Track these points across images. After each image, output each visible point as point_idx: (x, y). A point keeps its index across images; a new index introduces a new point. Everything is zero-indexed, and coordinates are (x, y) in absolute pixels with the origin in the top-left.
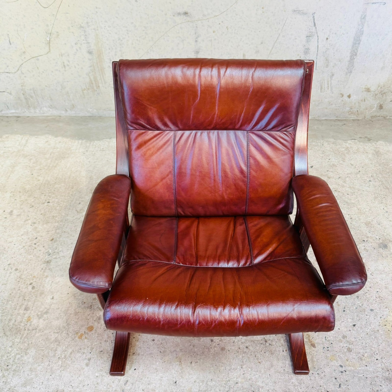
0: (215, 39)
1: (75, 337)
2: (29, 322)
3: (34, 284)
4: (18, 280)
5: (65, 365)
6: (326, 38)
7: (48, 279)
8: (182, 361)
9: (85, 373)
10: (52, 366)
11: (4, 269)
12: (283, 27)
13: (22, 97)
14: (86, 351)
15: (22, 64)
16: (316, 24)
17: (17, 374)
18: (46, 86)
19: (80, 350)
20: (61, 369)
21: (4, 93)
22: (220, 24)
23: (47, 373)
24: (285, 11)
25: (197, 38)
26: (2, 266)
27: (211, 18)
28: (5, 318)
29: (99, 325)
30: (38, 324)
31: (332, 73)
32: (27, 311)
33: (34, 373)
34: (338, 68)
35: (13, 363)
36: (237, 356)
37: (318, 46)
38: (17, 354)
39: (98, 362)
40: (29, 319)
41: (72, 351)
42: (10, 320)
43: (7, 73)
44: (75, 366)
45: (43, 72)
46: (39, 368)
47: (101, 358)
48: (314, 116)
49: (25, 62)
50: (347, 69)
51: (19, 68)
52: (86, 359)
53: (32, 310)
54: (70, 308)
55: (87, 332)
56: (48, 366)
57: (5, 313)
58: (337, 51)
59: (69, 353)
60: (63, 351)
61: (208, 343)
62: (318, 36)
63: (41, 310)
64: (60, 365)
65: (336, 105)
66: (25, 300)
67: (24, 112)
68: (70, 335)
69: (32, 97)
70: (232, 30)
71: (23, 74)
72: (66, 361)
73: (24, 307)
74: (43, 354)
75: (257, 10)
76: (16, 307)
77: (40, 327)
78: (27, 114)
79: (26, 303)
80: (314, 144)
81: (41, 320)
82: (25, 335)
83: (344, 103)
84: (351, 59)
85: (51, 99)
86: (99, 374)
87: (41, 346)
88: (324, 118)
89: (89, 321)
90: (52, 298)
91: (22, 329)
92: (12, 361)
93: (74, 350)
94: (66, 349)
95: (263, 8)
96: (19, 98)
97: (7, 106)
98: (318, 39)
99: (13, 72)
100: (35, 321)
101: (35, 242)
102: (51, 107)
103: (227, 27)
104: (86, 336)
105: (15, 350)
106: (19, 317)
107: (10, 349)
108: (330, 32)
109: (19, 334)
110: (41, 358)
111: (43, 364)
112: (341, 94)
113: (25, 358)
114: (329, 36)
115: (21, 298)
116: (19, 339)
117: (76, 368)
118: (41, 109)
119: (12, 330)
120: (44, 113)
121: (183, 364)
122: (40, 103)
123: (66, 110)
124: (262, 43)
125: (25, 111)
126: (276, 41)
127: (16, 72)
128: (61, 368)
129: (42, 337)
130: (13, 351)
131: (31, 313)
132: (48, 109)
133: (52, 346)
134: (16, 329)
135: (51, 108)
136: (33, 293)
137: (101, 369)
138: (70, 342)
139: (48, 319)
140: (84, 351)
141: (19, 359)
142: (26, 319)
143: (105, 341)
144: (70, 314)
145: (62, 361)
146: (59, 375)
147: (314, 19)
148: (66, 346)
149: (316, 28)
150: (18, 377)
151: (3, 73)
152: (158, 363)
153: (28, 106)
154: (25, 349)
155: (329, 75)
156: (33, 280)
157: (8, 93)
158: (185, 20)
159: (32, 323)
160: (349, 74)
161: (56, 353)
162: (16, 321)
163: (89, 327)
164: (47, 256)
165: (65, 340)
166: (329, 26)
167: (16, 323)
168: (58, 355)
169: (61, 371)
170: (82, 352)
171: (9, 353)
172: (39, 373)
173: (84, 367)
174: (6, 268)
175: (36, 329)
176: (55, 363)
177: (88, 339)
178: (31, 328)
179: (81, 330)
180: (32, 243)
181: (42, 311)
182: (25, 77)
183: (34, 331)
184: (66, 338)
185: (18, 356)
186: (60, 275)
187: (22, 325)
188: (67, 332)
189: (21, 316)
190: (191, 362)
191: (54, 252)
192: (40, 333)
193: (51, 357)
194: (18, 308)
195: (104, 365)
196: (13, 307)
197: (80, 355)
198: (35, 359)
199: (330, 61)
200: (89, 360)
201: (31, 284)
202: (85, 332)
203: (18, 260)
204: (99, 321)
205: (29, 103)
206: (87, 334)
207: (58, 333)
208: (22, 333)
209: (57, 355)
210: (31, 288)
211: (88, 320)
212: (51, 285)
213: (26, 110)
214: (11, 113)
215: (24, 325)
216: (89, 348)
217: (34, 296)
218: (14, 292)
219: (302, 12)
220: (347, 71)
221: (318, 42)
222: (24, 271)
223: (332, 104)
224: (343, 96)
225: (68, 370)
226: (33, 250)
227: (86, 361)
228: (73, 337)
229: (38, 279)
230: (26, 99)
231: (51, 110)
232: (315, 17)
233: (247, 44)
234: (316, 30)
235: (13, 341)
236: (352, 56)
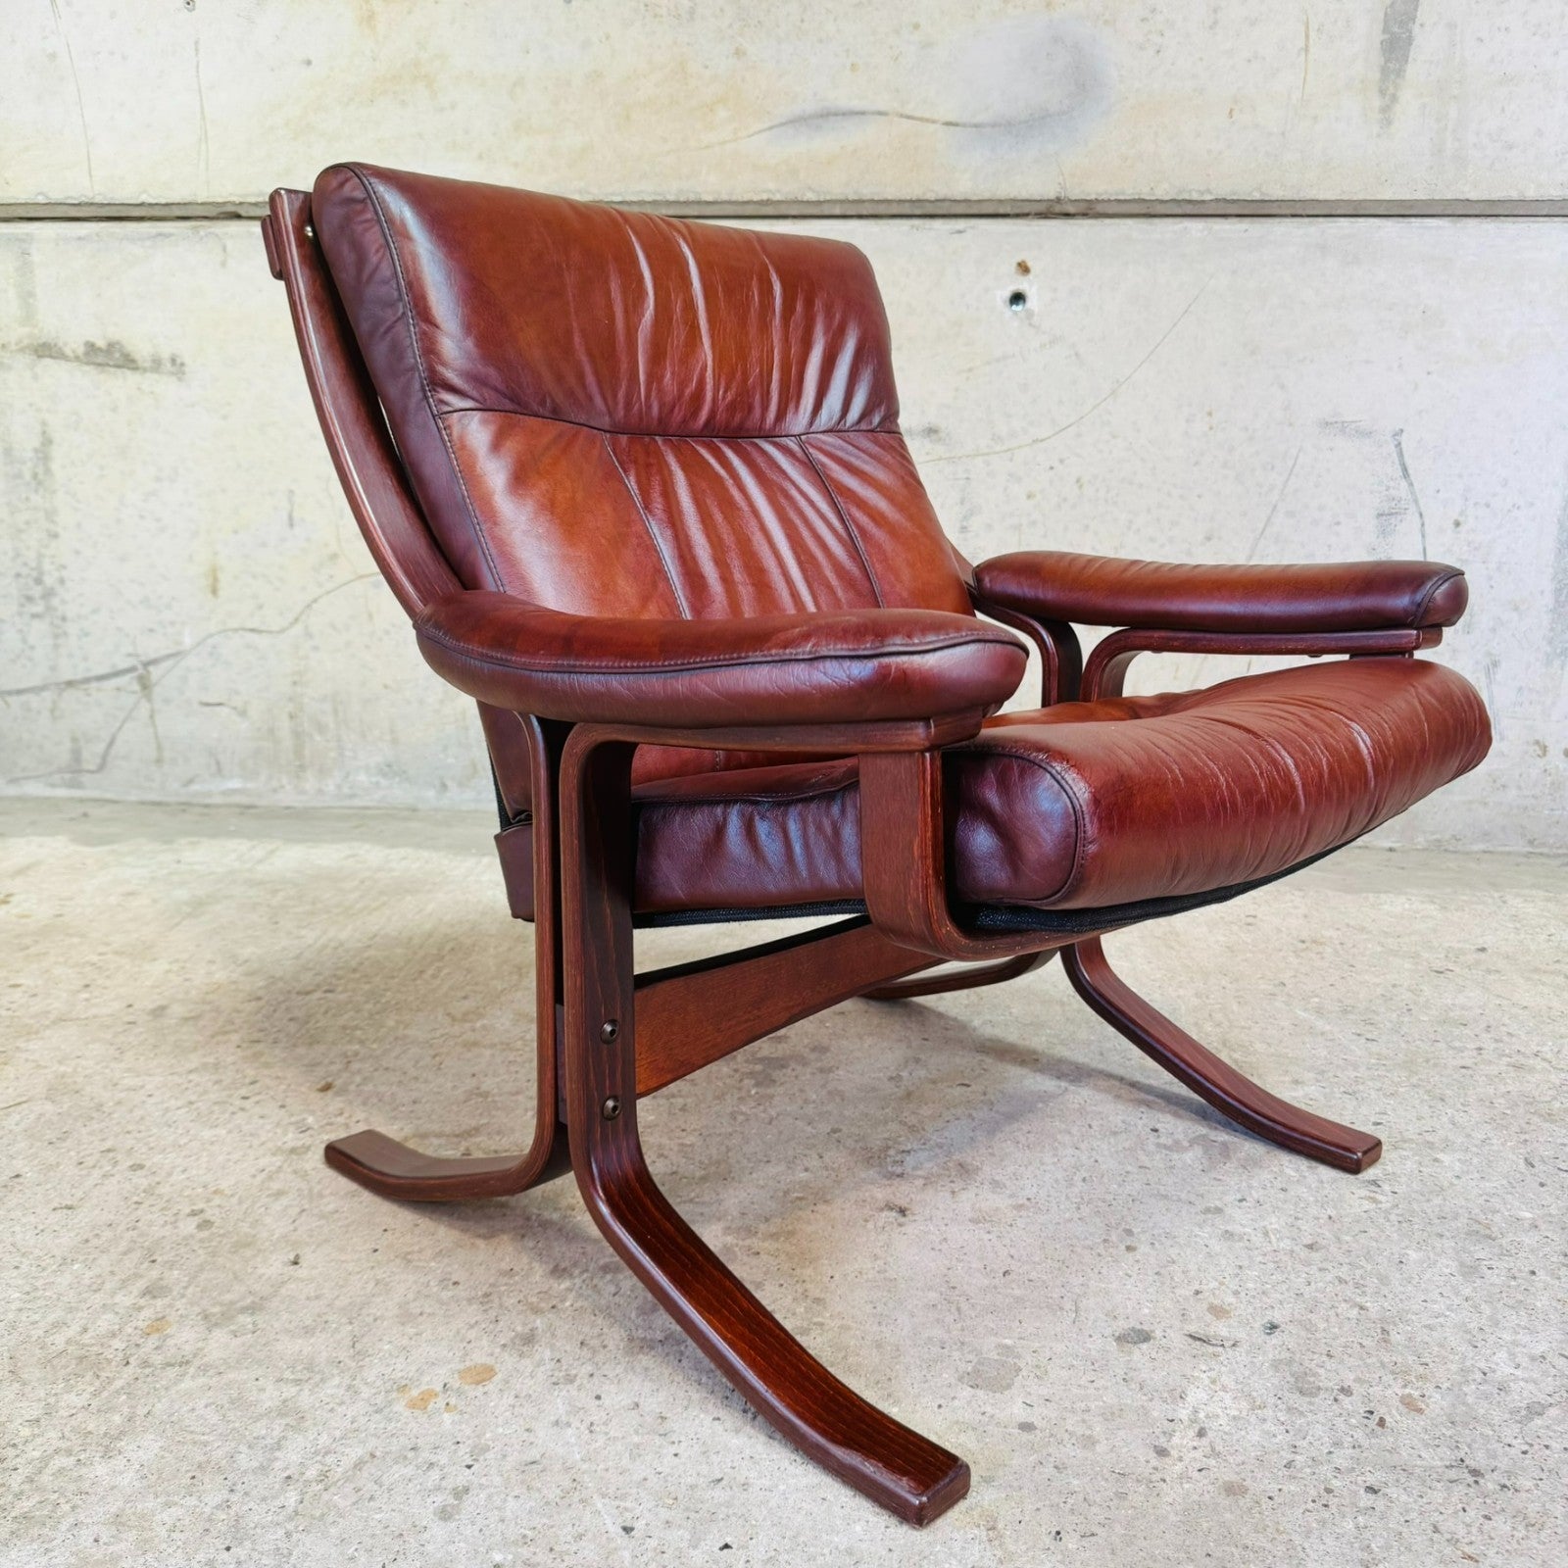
0: (1033, 523)
1: (390, 1403)
2: (155, 1336)
3: (214, 1215)
4: (136, 1199)
5: (318, 1513)
6: (1452, 521)
7: (284, 1201)
8: (1000, 1526)
9: (430, 1548)
10: (246, 1508)
11: (81, 1163)
12: (1288, 480)
13: (285, 726)
14: (443, 1458)
15: (315, 601)
16: (1410, 471)
17: (35, 1531)
18: (386, 687)
19: (411, 1455)
20: (290, 1526)
21: (218, 709)
22: (1052, 468)
23: (206, 1539)
24: (1291, 425)
25: (965, 518)
26: (72, 1153)
27: (1020, 447)
28: (36, 1317)
29: (526, 1362)
30: (200, 1344)
31: (1489, 654)
32: (154, 1297)
33: (132, 1535)
34: (1513, 635)
35: (26, 1487)
36: (1323, 1523)
37: (1424, 549)
38: (56, 1451)
39: (511, 1503)
40: (158, 1325)
41: (367, 1458)
42: (57, 1325)
43: (252, 630)
44: (378, 1516)
45: (387, 632)
46: (168, 1516)
47: (529, 1488)
48: (1435, 837)
49: (328, 593)
50: (1550, 643)
51: (302, 613)
52: (438, 1488)
53: (183, 1296)
54: (379, 1300)
55: (455, 1383)
56: (217, 1507)
57: (41, 1303)
58: (1499, 569)
59: (347, 1462)
60: (316, 1453)
61: (1142, 1459)
62: (1421, 515)
63: (228, 1297)
64: (291, 1509)
65: (1519, 788)
66: (153, 1261)
67: (275, 791)
68: (366, 1392)
69: (321, 728)
70: (1097, 490)
71: (309, 635)
72: (326, 1496)
73: (141, 1284)
74: (203, 1459)
75: (1187, 421)
76: (103, 1283)
77: (206, 1359)
78: (288, 797)
79: (154, 1274)
80: (1465, 898)
81: (220, 1335)
82: (119, 1384)
83: (1553, 784)
84: (1557, 601)
85: (395, 741)
86: (510, 1557)
87: (198, 1430)
88: (1481, 846)
89: (469, 1347)
90: (292, 1257)
91: (109, 1361)
92: (19, 1479)
93: (378, 1454)
94: (334, 1445)
95: (1210, 414)
96: (271, 731)
97: (218, 763)
98: (1423, 525)
99: (275, 628)
100: (184, 1337)
101: (243, 1092)
102: (389, 770)
103: (1078, 481)
104: (453, 1401)
105: (53, 1434)
106: (110, 1316)
107: (26, 1432)
108: (1466, 500)
109: (89, 1376)
110: (190, 1474)
111: (192, 1501)
112: (1537, 742)
113: (101, 1469)
114: (1462, 513)
115: (136, 1256)
116: (86, 1395)
117: (380, 1526)
118: (347, 775)
119: (55, 1362)
120: (352, 796)
121: (1007, 1540)
122: (347, 753)
123: (444, 786)
124: (1209, 539)
125: (283, 787)
126: (1264, 530)
127: (282, 631)
128: (290, 1519)
129: (210, 1393)
130: (39, 1441)
131: (170, 1306)
132: (374, 780)
133: (260, 1429)
134: (81, 1359)
135: (385, 775)
136: (201, 1241)
137: (525, 1536)
138: (363, 1420)
139: (254, 1332)
140: (434, 1459)
141: (61, 1471)
142: (141, 1324)
143: (557, 1423)
144: (375, 1320)
145: (303, 1493)
146: (278, 1549)
147: (1401, 454)
148: (338, 1434)
149: (1411, 484)
150: (35, 1546)
151: (236, 630)
152: (858, 1528)
153: (297, 763)
154: (105, 1434)
155: (1477, 663)
156: (208, 1201)
157: (235, 708)
158: (927, 454)
159: (170, 1342)
160: (1557, 663)
161: (277, 1459)
162: (85, 1330)
163: (469, 1369)
164: (290, 1135)
165: (332, 1410)
166: (1460, 476)
167: (86, 1339)
168: (287, 1468)
169: (288, 1535)
170: (420, 1460)
171: (14, 1445)
172: (164, 1533)
173: (424, 1523)
174: (90, 1161)
175: (187, 1362)
176: (264, 1499)
177: (462, 1413)
178: (157, 1359)
179: (426, 1379)
180: (230, 1096)
181: (232, 1303)
182: (316, 648)
183: (172, 1372)
184: (342, 1403)
185: (59, 1462)
186: (342, 1193)
187: (117, 1344)
188: (347, 1381)
189: (117, 1313)
190: (1058, 1533)
191: (331, 1124)
192: (201, 1380)
193: (245, 1472)
194: (108, 1286)
195: (545, 1520)
196: (87, 1281)
197: (409, 1471)
198: (153, 1478)
199: (1476, 608)
200: (460, 1493)
201: (193, 1214)
202: (445, 1385)
203: (151, 1139)
204: (525, 1349)
205: (307, 753)
206: (459, 1393)
207: (298, 1382)
208: (103, 1375)
209: (277, 1465)
210: (194, 1226)
211: (469, 1342)
212: (294, 1221)
213: (285, 781)
214: (225, 793)
215: (124, 1346)
216: (463, 1449)
217: (200, 1252)
218: (107, 1234)
219: (1353, 426)
220: (1549, 649)
221: (1423, 536)
222: (170, 1174)
223: (1504, 786)
224: (1545, 749)
225: (333, 1531)
226: (233, 1113)
227: (440, 1499)
228: (380, 1400)
229: (234, 1200)
230: (297, 735)
231: (384, 782)
232: (1404, 445)
233: (1152, 540)
234: (1413, 493)
235: (52, 1400)
236: (1561, 590)
